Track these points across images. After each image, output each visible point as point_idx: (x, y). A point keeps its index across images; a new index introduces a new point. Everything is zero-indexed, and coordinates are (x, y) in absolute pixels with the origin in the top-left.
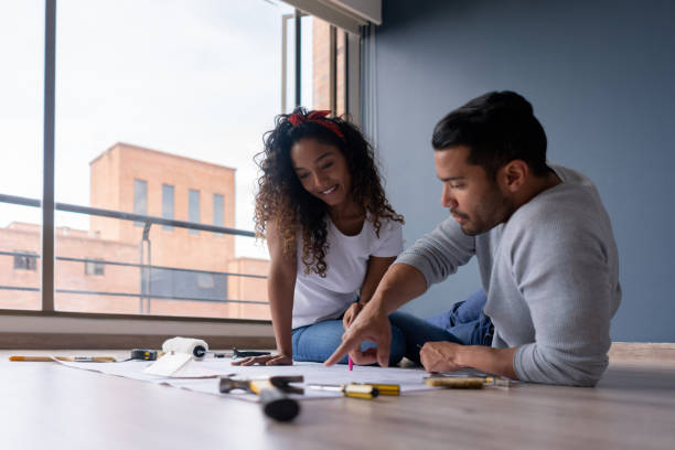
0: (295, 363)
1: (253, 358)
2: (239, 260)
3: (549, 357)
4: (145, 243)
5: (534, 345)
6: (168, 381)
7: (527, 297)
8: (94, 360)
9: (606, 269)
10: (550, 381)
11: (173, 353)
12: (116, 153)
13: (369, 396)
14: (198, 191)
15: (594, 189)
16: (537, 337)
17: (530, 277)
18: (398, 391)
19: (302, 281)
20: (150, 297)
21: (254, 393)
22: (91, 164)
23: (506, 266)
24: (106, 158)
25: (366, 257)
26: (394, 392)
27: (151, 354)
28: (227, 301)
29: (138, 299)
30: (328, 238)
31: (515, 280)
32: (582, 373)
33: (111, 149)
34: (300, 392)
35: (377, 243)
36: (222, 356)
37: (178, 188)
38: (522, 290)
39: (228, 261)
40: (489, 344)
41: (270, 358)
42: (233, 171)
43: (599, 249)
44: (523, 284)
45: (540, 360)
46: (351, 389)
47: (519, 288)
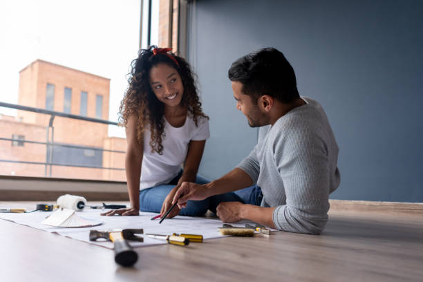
0: (141, 213)
1: (114, 210)
2: (111, 138)
3: (293, 214)
4: (51, 129)
5: (285, 206)
6: (57, 231)
7: (282, 174)
8: (12, 211)
9: (327, 160)
10: (293, 230)
11: (62, 209)
12: (36, 66)
13: (183, 244)
14: (87, 93)
15: (322, 109)
16: (287, 201)
17: (284, 162)
18: (202, 239)
19: (147, 158)
20: (51, 165)
21: (111, 241)
22: (20, 72)
23: (270, 154)
24: (29, 69)
25: (188, 141)
26: (199, 240)
27: (49, 207)
28: (102, 168)
29: (44, 166)
30: (165, 129)
31: (275, 163)
32: (312, 226)
33: (33, 63)
34: (141, 240)
35: (196, 131)
36: (95, 208)
37: (74, 90)
38: (279, 170)
39: (104, 139)
40: (259, 205)
41: (125, 211)
42: (109, 80)
43: (323, 146)
44: (280, 166)
45: (288, 216)
46: (172, 238)
47: (277, 168)
